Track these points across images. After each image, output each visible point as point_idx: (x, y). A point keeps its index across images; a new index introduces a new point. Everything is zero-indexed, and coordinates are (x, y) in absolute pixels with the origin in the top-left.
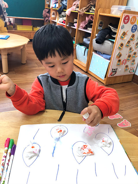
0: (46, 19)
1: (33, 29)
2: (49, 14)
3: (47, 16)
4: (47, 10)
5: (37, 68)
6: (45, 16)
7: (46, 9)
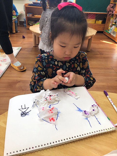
0: (110, 13)
1: (95, 22)
2: (113, 9)
3: (110, 11)
4: (112, 5)
5: (99, 56)
6: (109, 10)
7: (111, 3)
